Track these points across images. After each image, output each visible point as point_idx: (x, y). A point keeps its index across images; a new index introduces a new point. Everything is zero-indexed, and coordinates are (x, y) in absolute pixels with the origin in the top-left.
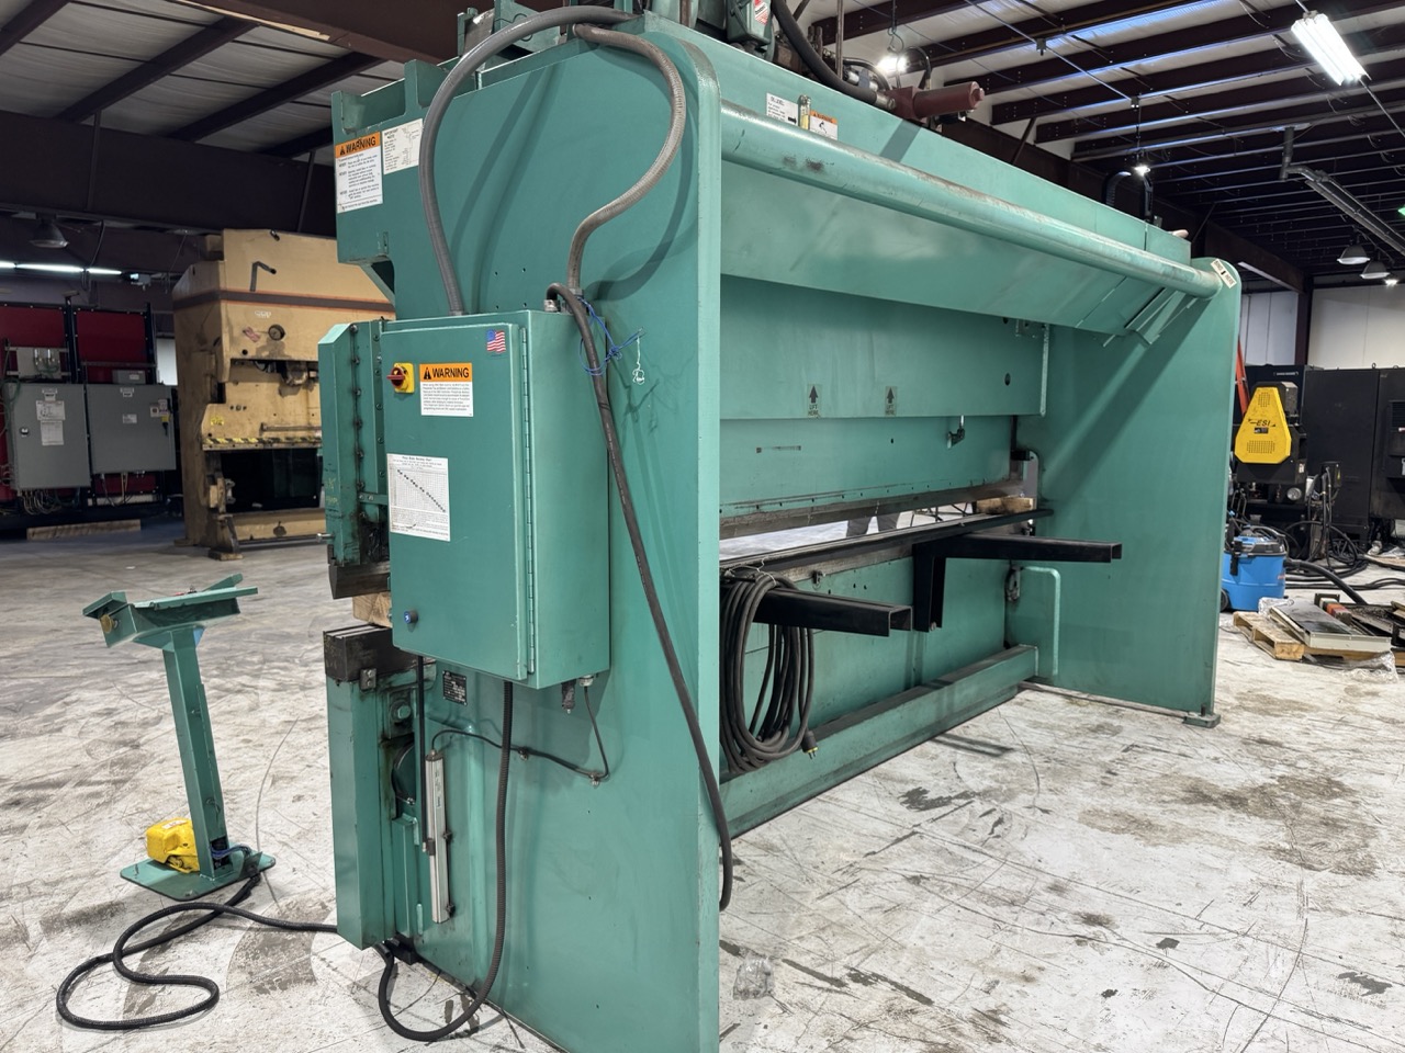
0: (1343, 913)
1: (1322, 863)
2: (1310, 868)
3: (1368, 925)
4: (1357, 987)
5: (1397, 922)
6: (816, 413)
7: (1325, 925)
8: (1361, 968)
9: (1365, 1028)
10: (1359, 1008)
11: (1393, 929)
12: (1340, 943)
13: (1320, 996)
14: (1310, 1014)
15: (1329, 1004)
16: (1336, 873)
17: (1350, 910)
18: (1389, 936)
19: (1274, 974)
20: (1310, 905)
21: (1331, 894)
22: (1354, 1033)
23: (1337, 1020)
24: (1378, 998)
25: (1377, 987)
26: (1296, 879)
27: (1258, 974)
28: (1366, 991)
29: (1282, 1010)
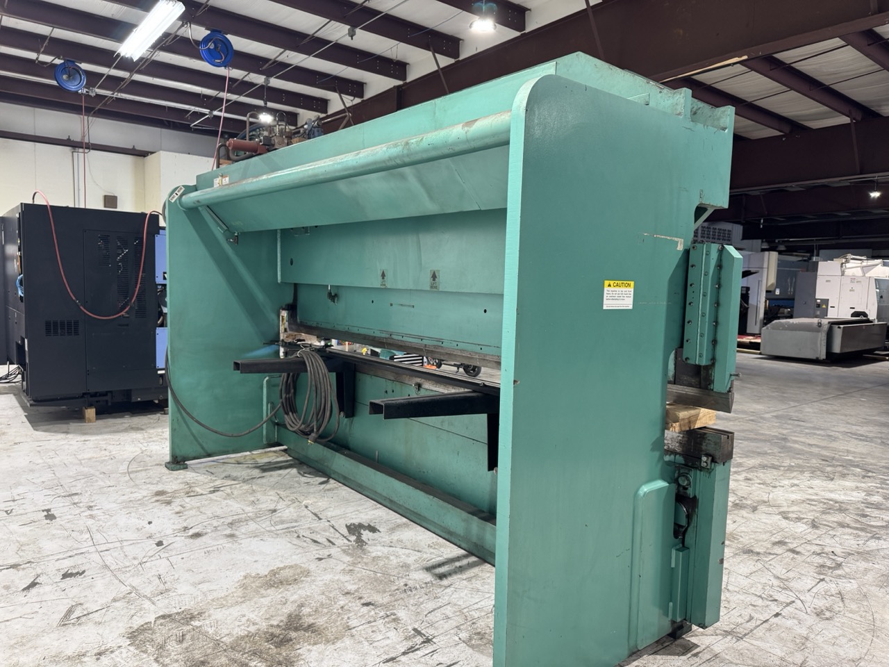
0: (114, 600)
1: (161, 625)
2: (163, 617)
3: (97, 601)
4: (74, 571)
5: (85, 613)
6: (384, 285)
7: (116, 589)
8: (79, 578)
9: (58, 560)
10: (66, 565)
11: (84, 607)
12: (100, 584)
13: (85, 561)
14: (82, 553)
15: (79, 560)
16: (146, 623)
17: (113, 604)
18: (82, 602)
19: (110, 558)
20: (133, 595)
21: (133, 607)
22: (61, 556)
23: (70, 557)
24: (63, 572)
25: (65, 576)
26: (160, 604)
27: (115, 554)
28: (69, 572)
29: (92, 549)
